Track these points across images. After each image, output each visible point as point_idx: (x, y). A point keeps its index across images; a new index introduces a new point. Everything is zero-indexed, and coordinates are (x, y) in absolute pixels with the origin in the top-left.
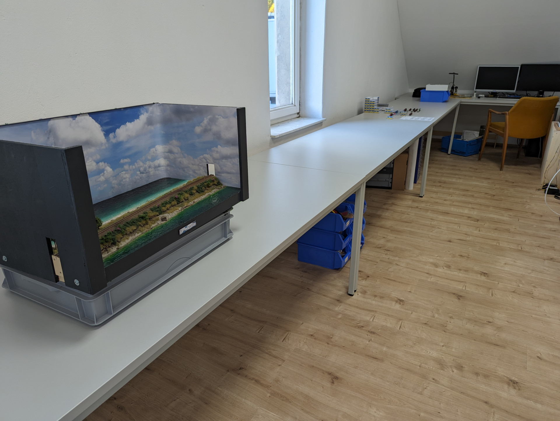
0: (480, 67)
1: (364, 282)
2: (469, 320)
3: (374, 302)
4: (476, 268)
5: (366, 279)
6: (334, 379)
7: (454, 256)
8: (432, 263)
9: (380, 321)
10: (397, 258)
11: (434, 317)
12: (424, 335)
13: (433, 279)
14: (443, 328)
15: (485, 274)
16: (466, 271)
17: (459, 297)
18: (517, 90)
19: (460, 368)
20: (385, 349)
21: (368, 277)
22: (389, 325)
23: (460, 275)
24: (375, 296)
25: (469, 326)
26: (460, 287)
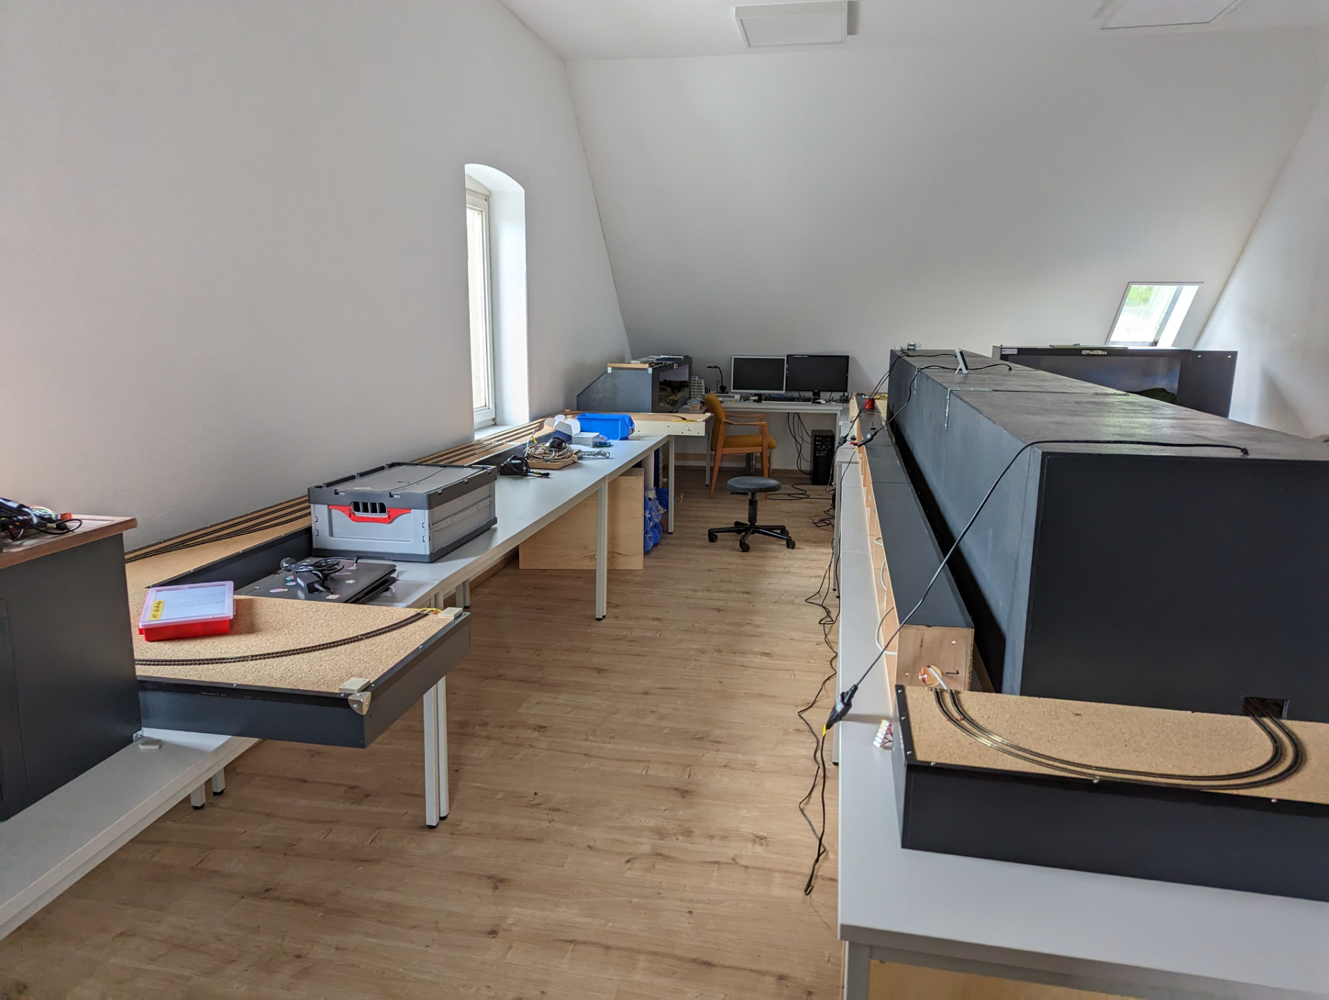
0: (734, 359)
1: (614, 610)
2: (728, 624)
3: (629, 623)
4: (738, 589)
5: (616, 608)
6: (600, 671)
7: (714, 582)
8: (690, 589)
9: (637, 634)
10: (649, 589)
11: (694, 625)
12: (685, 637)
13: (691, 601)
14: (705, 631)
15: (747, 593)
16: (728, 592)
17: (719, 610)
18: (786, 390)
19: (720, 651)
20: (646, 649)
21: (618, 606)
22: (648, 635)
23: (721, 595)
24: (630, 619)
25: (728, 628)
26: (721, 603)
